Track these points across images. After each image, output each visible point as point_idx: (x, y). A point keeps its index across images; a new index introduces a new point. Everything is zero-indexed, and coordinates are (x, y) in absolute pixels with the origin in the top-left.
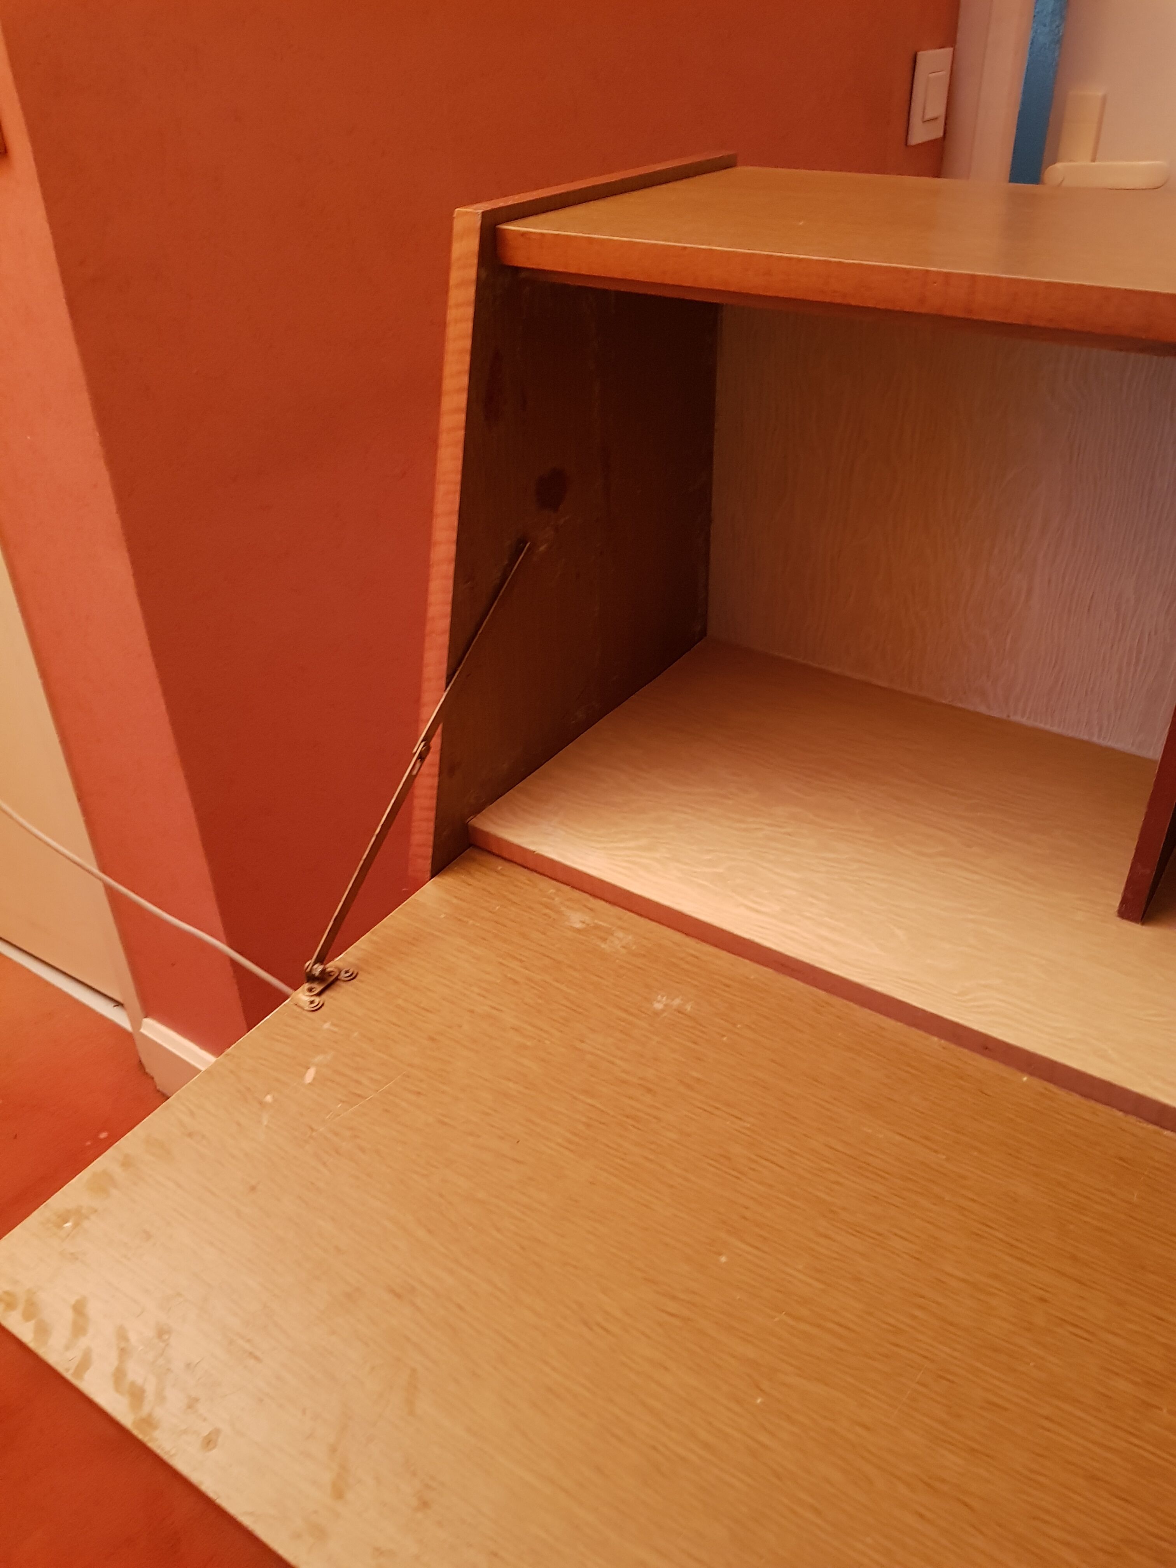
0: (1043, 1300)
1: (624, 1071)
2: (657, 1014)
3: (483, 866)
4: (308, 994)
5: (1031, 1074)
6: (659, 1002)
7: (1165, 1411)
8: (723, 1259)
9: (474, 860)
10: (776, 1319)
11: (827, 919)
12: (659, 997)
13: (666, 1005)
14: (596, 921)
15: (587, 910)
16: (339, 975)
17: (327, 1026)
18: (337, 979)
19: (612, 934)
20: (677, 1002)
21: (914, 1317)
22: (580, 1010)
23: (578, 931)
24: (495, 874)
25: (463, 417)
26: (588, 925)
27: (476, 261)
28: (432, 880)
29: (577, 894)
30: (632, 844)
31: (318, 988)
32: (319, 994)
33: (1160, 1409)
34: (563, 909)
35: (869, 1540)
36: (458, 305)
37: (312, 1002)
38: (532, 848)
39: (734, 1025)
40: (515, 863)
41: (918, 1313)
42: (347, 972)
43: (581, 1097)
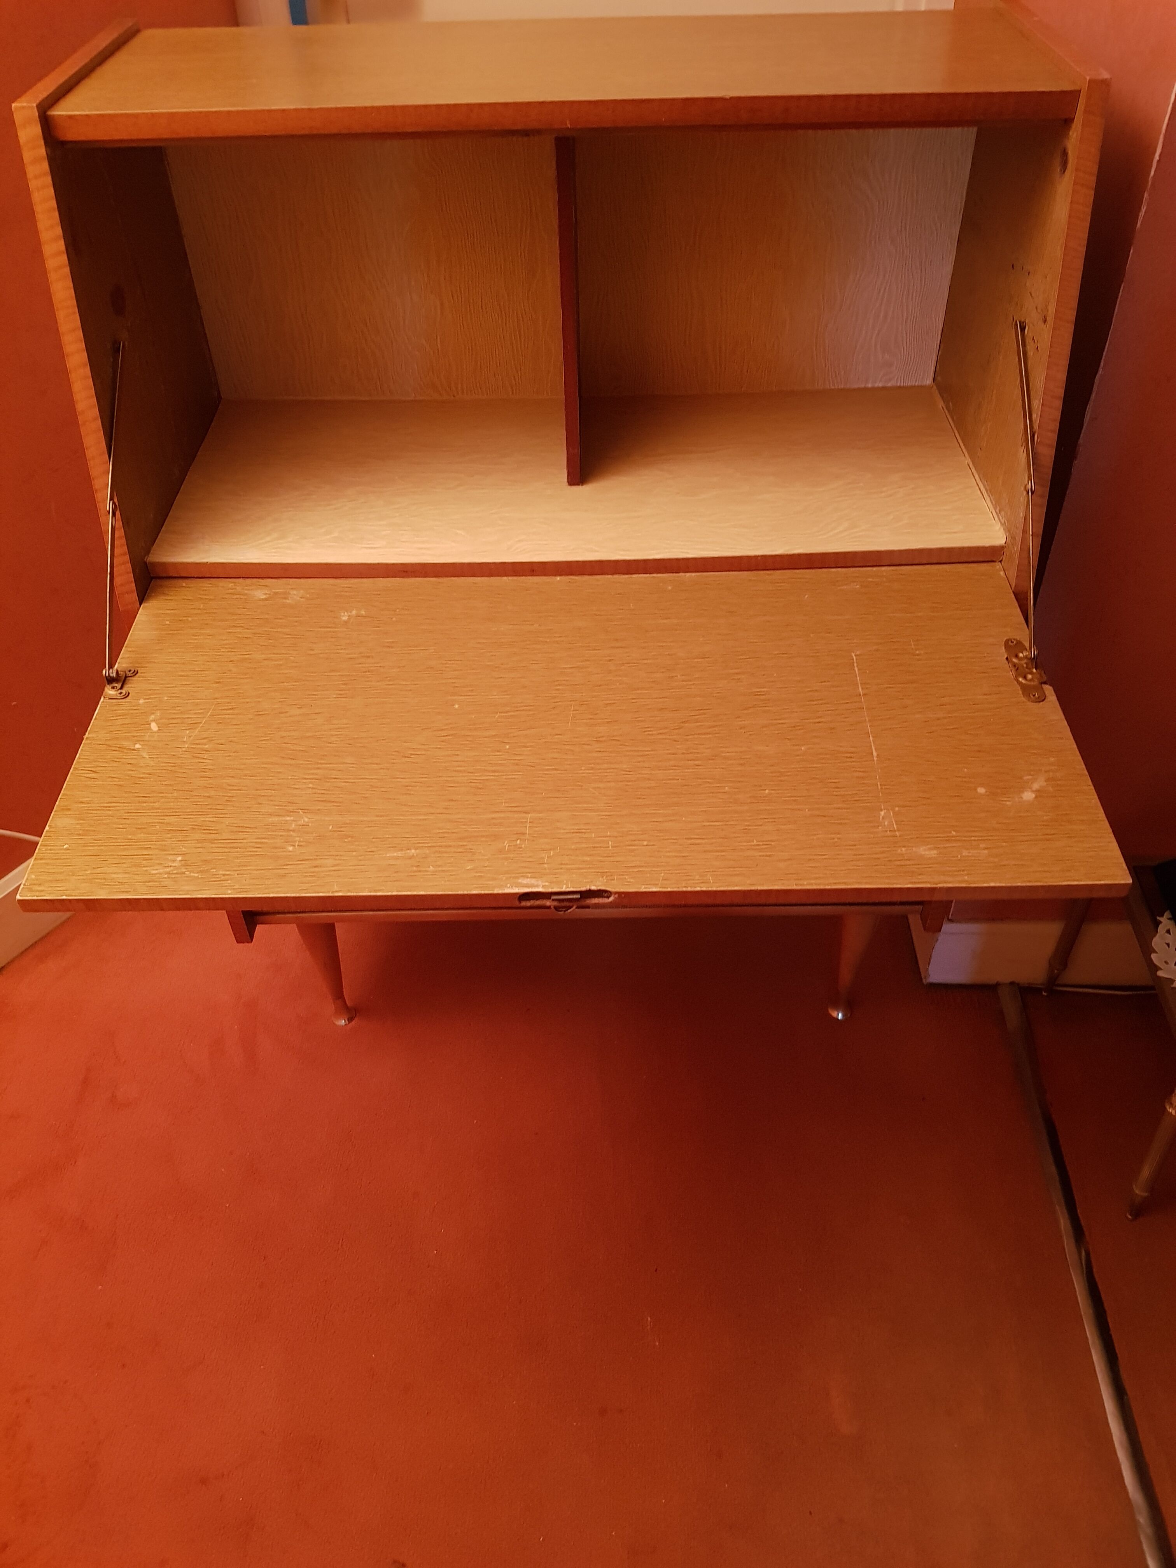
0: (610, 660)
1: (347, 654)
2: (346, 622)
3: (170, 587)
4: (113, 690)
5: (561, 575)
6: (343, 616)
7: (679, 676)
8: (456, 706)
9: (161, 586)
10: (496, 717)
11: (416, 538)
12: (342, 614)
13: (349, 616)
14: (274, 591)
15: (264, 587)
16: (126, 674)
17: (142, 701)
18: (126, 677)
19: (290, 594)
20: (354, 612)
21: (558, 690)
22: (299, 637)
23: (266, 599)
24: (184, 589)
25: (65, 257)
26: (269, 594)
27: (42, 142)
28: (142, 606)
29: (249, 581)
30: (268, 539)
31: (119, 685)
32: (121, 688)
33: (677, 676)
34: (246, 592)
35: (583, 768)
36: (36, 177)
37: (121, 693)
38: (205, 561)
39: (395, 611)
40: (194, 577)
41: (558, 687)
42: (130, 671)
43: (331, 674)
